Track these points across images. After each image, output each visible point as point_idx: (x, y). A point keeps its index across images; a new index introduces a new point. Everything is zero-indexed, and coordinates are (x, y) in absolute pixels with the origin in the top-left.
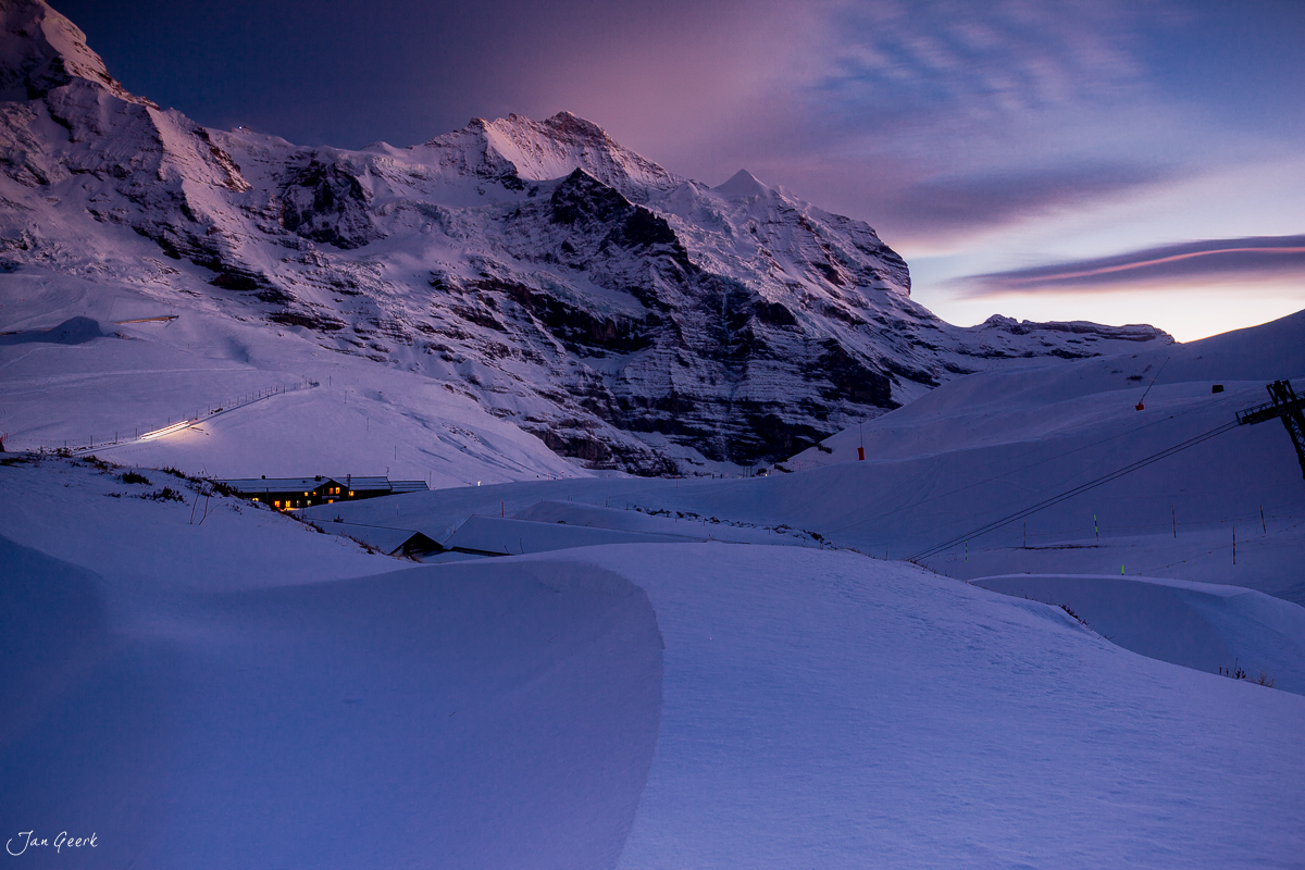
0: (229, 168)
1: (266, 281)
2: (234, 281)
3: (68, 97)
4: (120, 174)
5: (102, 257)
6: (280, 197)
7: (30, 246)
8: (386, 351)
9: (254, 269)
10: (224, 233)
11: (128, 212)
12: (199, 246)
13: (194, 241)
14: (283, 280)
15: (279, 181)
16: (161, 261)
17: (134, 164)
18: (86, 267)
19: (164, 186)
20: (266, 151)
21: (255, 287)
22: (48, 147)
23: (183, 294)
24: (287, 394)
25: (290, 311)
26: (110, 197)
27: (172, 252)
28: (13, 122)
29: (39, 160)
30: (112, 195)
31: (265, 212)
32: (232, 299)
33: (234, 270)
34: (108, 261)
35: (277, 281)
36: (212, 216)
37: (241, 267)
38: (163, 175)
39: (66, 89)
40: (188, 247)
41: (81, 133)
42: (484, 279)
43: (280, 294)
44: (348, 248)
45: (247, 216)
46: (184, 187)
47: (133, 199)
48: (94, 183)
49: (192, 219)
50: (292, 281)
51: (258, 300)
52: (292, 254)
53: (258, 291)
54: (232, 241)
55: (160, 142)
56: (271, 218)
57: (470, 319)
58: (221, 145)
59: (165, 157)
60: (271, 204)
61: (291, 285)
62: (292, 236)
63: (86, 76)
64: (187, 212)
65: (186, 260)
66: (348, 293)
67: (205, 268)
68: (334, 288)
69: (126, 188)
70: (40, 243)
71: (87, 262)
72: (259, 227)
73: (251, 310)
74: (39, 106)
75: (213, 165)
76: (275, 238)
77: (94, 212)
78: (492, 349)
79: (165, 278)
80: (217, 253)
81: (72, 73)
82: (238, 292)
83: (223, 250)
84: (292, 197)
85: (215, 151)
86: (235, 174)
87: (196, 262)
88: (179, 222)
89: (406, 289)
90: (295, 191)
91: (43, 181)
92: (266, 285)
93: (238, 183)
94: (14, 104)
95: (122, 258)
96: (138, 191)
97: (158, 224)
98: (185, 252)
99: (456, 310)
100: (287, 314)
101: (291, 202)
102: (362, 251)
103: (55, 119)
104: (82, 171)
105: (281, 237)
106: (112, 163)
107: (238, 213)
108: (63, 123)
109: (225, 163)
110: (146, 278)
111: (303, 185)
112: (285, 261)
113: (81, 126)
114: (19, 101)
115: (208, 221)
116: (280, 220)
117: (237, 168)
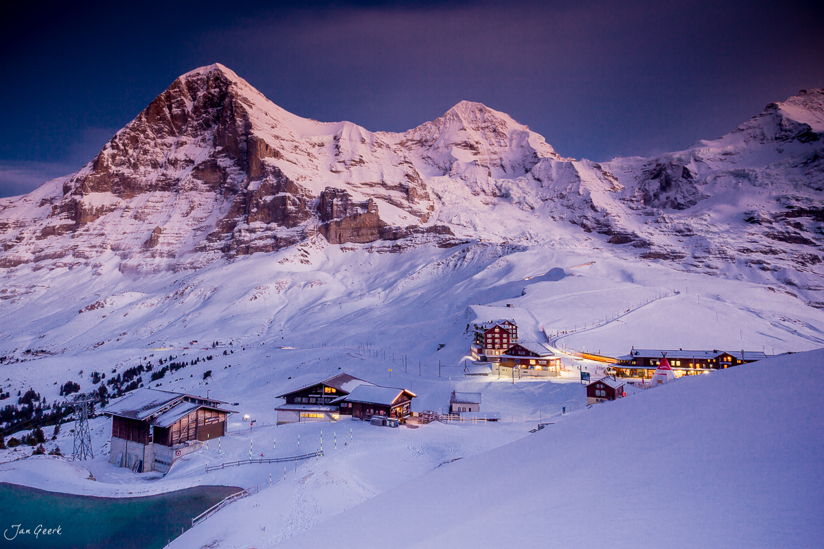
0: (612, 180)
1: (637, 237)
2: (620, 239)
3: (540, 168)
4: (562, 197)
5: (557, 238)
6: (639, 189)
7: (529, 238)
8: (717, 268)
9: (630, 231)
10: (613, 215)
11: (567, 214)
12: (600, 224)
13: (598, 222)
14: (647, 234)
15: (638, 180)
16: (582, 235)
17: (568, 190)
18: (551, 243)
19: (581, 197)
20: (631, 166)
21: (631, 241)
22: (533, 192)
23: (594, 250)
24: (662, 299)
25: (652, 251)
26: (559, 209)
27: (588, 230)
28: (520, 185)
29: (531, 199)
30: (560, 207)
31: (633, 199)
32: (619, 249)
33: (619, 233)
34: (560, 239)
35: (643, 236)
36: (606, 207)
37: (622, 231)
38: (581, 193)
39: (538, 165)
40: (596, 225)
41: (545, 183)
42: (790, 210)
43: (645, 242)
44: (683, 209)
45: (624, 203)
46: (591, 196)
47: (568, 207)
48: (552, 204)
49: (596, 211)
50: (651, 234)
51: (633, 248)
52: (650, 219)
53: (633, 242)
54: (617, 218)
55: (578, 177)
56: (637, 201)
57: (781, 240)
58: (606, 170)
59: (582, 183)
60: (636, 194)
61: (651, 236)
62: (649, 209)
63: (546, 156)
64: (593, 208)
65: (594, 232)
66: (687, 235)
67: (604, 235)
68: (678, 234)
69: (565, 202)
70: (533, 236)
71: (551, 241)
72: (630, 207)
73: (630, 254)
74: (529, 175)
75: (604, 181)
76: (640, 212)
77: (553, 217)
78: (803, 258)
79: (585, 243)
80: (610, 226)
81: (541, 157)
82: (622, 245)
83: (613, 224)
84: (647, 187)
85: (605, 174)
86: (615, 183)
87: (599, 233)
88: (590, 214)
89: (727, 227)
90: (648, 183)
91: (532, 208)
92: (637, 239)
93: (618, 187)
94: (520, 177)
95: (566, 237)
96: (570, 203)
97: (580, 217)
98: (594, 228)
99: (768, 235)
100: (650, 253)
101: (646, 190)
102: (693, 209)
103: (535, 179)
104: (546, 200)
105: (643, 211)
106: (559, 192)
107: (619, 203)
108: (538, 180)
109: (610, 179)
110: (577, 245)
111: (653, 178)
112: (646, 223)
113: (546, 179)
114: (521, 175)
115: (604, 210)
116: (642, 201)
117: (616, 179)
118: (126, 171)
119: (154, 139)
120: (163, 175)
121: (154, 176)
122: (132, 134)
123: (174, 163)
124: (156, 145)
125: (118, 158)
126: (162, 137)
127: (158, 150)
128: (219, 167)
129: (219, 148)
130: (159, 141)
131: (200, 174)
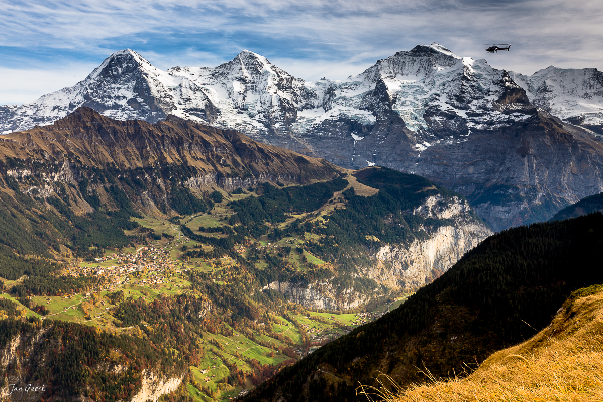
3: (263, 96)
4: (264, 112)
17: (266, 110)
41: (262, 105)
69: (264, 115)
104: (260, 112)
118: (100, 101)
119: (107, 86)
120: (114, 102)
121: (110, 103)
122: (98, 83)
123: (118, 98)
124: (108, 89)
125: (94, 94)
126: (110, 85)
127: (109, 91)
128: (137, 101)
129: (137, 94)
130: (109, 87)
131: (130, 104)
